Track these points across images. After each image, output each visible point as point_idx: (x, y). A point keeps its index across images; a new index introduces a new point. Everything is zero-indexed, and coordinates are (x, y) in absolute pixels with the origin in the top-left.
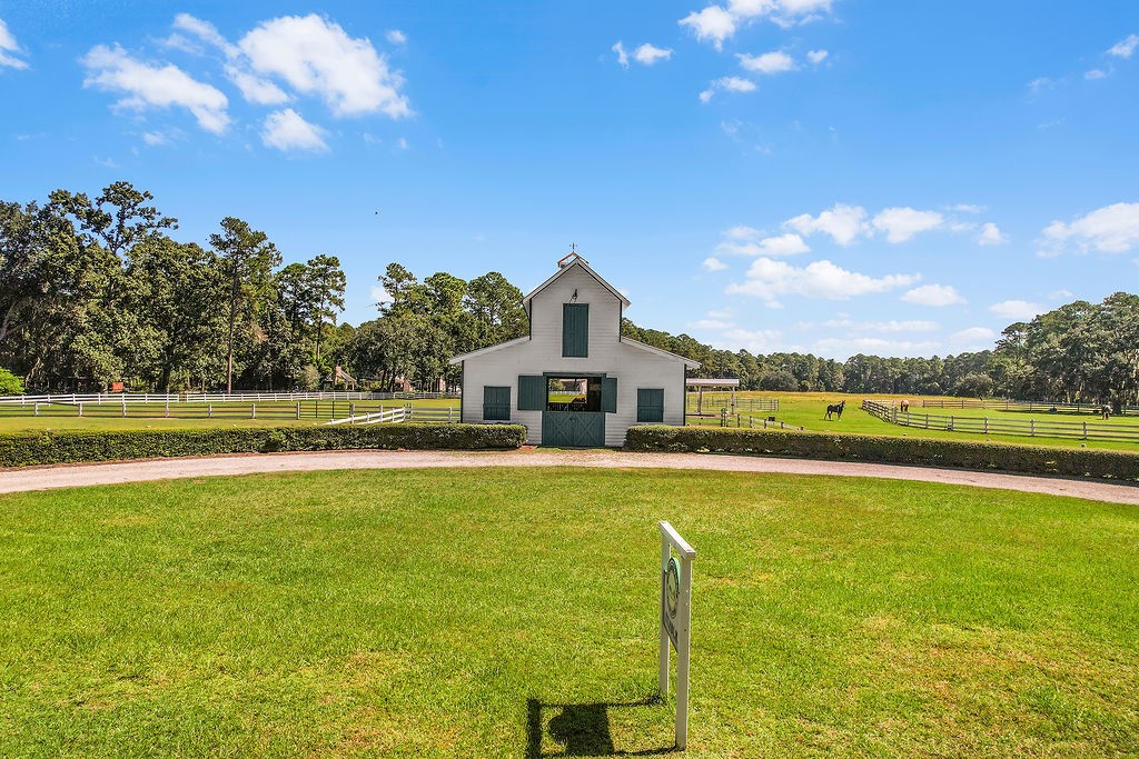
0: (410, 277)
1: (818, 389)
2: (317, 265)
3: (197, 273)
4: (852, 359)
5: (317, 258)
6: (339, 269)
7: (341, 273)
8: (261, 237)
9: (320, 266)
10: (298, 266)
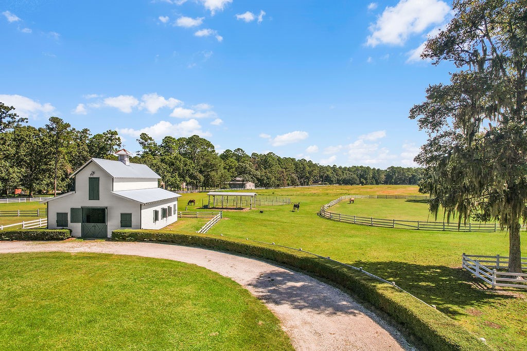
0: (150, 139)
1: (372, 184)
2: (107, 134)
3: (38, 143)
4: (389, 168)
5: (107, 131)
6: (117, 137)
7: (119, 138)
8: (68, 125)
9: (109, 135)
10: (99, 135)
